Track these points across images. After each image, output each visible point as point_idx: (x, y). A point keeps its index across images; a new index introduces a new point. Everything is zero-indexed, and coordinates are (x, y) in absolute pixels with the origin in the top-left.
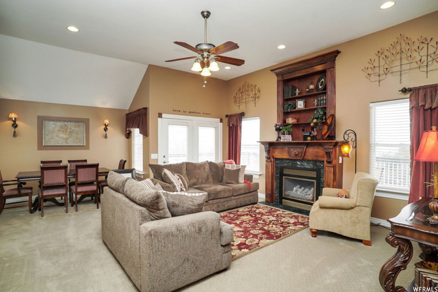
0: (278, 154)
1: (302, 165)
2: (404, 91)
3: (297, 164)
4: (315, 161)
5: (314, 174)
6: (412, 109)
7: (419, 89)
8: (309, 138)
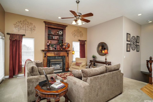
0: (49, 54)
1: (58, 58)
2: (79, 40)
3: (56, 58)
4: (62, 56)
5: (61, 60)
6: (80, 44)
7: (81, 40)
8: (62, 49)
